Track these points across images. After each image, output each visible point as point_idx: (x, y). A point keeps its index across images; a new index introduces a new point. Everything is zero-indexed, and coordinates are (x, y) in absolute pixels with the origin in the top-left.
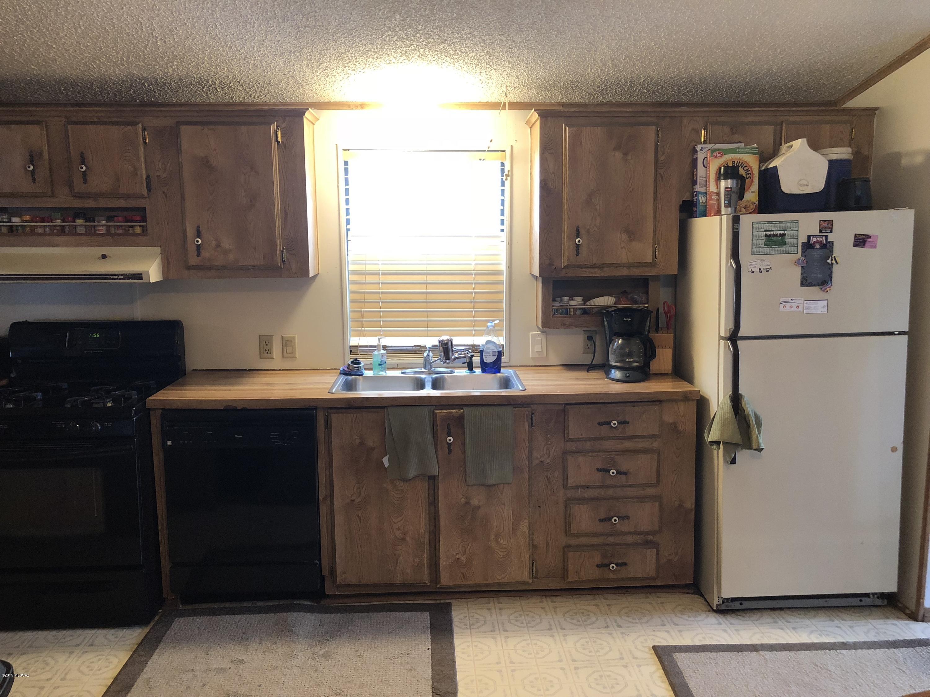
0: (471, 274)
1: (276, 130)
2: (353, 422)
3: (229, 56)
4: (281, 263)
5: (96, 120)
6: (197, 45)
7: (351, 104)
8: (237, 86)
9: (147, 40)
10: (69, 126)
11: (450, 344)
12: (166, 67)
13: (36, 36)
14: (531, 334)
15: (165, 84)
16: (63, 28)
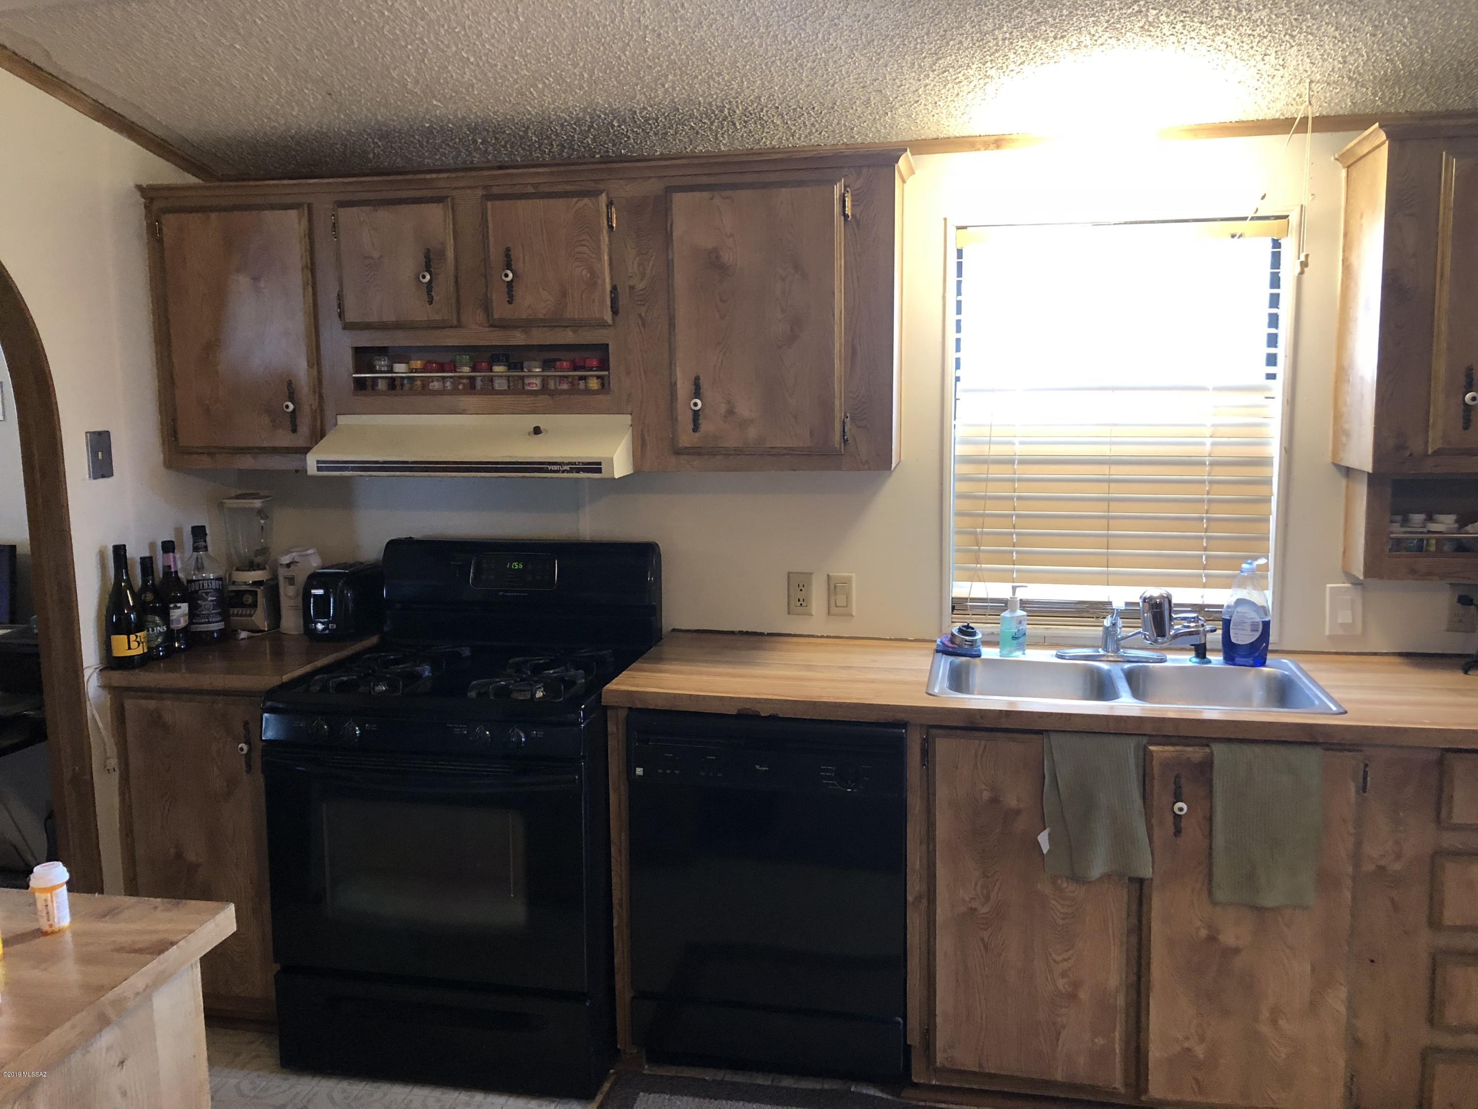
0: (1203, 463)
1: (844, 194)
2: (979, 756)
3: (770, 54)
4: (841, 443)
5: (532, 190)
6: (714, 37)
7: (978, 139)
8: (773, 116)
9: (628, 34)
10: (489, 203)
11: (1166, 606)
12: (653, 86)
13: (442, 42)
14: (1331, 588)
15: (647, 120)
16: (489, 20)
